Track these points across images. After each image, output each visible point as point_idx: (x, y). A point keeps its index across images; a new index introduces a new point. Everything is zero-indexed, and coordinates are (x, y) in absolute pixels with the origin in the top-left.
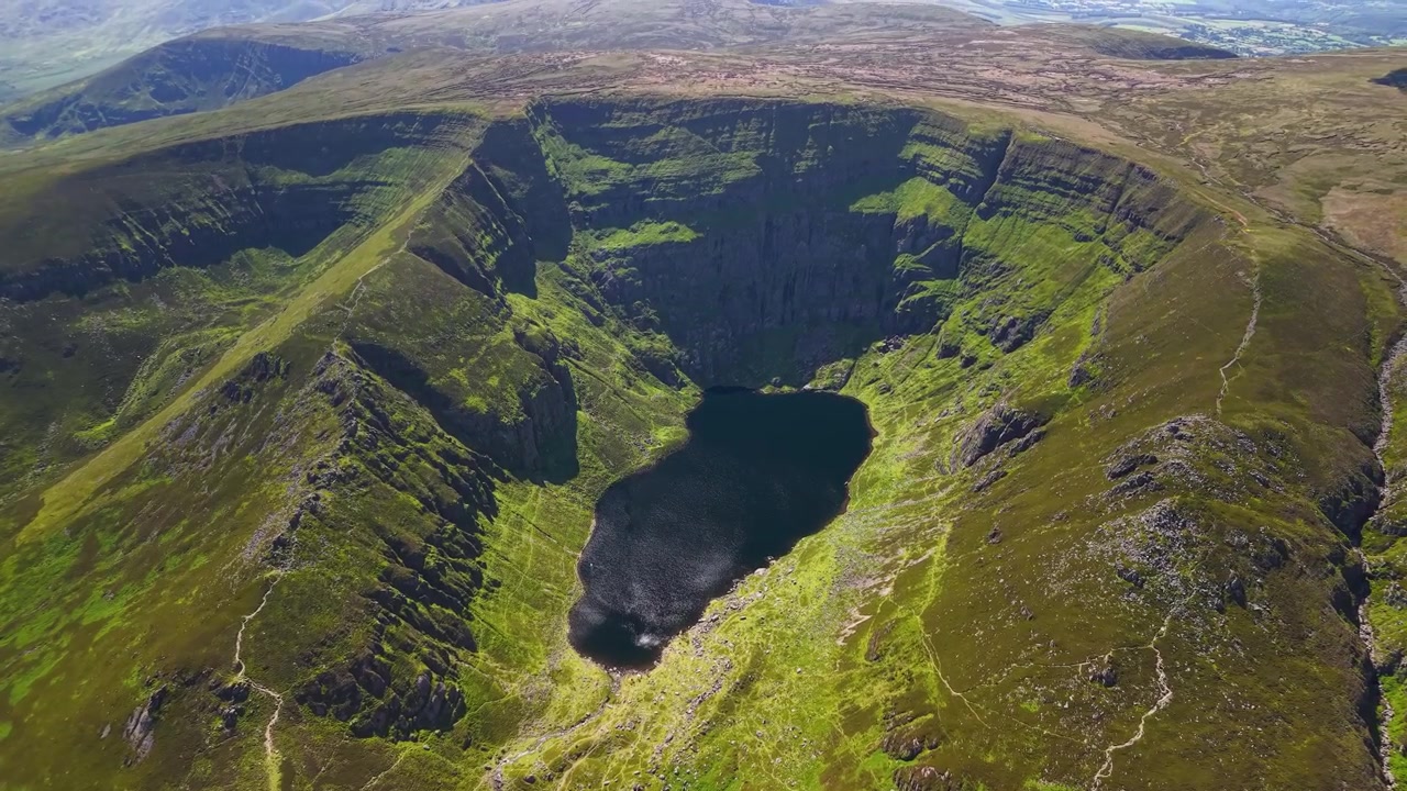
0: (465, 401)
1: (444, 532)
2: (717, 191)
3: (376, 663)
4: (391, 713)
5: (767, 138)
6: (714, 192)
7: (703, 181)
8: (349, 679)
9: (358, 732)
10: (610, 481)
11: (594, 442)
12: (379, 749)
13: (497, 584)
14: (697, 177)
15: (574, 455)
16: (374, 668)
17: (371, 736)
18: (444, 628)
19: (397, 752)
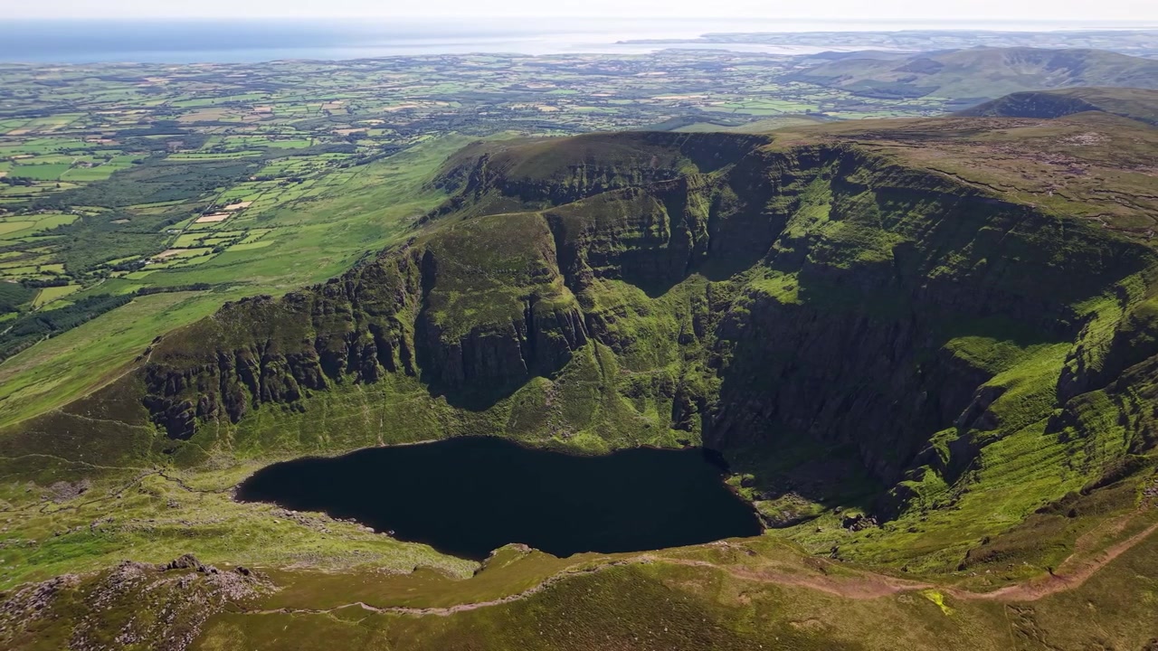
0: (436, 312)
1: (303, 360)
2: (844, 266)
3: (179, 380)
4: (164, 406)
5: (928, 227)
6: (839, 266)
7: (842, 250)
8: (164, 376)
9: (146, 403)
10: (498, 434)
11: (522, 403)
12: (142, 415)
13: (302, 410)
14: (838, 246)
15: (500, 399)
16: (176, 382)
17: (148, 408)
18: (231, 397)
19: (144, 424)
